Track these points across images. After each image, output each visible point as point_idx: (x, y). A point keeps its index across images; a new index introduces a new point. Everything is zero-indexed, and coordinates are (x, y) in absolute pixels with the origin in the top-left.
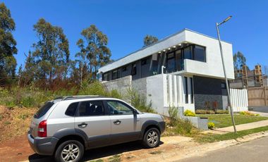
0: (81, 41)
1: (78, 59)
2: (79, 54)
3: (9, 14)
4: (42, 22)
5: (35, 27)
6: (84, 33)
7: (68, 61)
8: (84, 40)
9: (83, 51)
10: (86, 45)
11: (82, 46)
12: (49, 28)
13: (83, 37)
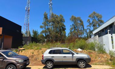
0: (89, 20)
1: (88, 28)
2: (88, 26)
3: (63, 17)
4: (73, 17)
5: (70, 19)
6: (90, 17)
7: (84, 30)
8: (90, 19)
9: (90, 24)
10: (91, 21)
11: (90, 22)
12: (75, 18)
13: (89, 18)
